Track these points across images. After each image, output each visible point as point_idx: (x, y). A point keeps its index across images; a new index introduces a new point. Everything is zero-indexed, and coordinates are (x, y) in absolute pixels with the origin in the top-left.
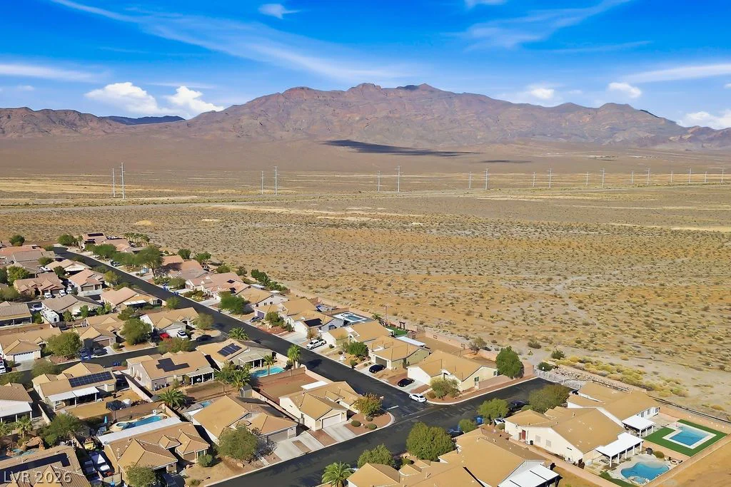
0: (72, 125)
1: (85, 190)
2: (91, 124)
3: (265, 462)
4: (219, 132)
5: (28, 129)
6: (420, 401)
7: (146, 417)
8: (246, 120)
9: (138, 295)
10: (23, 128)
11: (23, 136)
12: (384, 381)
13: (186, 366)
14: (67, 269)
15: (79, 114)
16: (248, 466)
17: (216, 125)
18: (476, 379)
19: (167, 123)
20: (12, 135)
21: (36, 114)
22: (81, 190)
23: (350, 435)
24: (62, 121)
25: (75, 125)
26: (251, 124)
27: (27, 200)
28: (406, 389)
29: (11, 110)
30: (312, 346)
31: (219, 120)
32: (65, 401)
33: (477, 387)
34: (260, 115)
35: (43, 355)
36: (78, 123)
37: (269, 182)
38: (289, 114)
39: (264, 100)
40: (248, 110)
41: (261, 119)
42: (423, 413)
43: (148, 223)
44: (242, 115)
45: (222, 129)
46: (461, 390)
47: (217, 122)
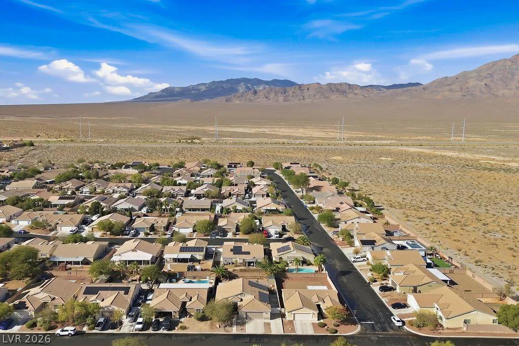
0: (344, 92)
1: (327, 135)
2: (356, 91)
3: (235, 330)
4: (448, 93)
5: (317, 96)
6: (396, 324)
7: (202, 280)
8: (472, 83)
9: (272, 204)
10: (315, 95)
11: (314, 101)
12: (384, 300)
13: (248, 253)
14: (256, 183)
15: (349, 85)
16: (222, 328)
17: (447, 88)
18: (465, 322)
19: (409, 88)
20: (308, 101)
21: (323, 87)
22: (323, 135)
23: (310, 332)
24: (338, 90)
25: (346, 92)
26: (477, 85)
27: (285, 140)
28: (396, 312)
29: (310, 85)
30: (354, 260)
31: (449, 83)
32: (173, 259)
33: (465, 329)
34: (486, 77)
35: (194, 231)
36: (348, 91)
37: (458, 132)
38: (513, 75)
39: (491, 65)
40: (476, 74)
41: (485, 81)
42: (391, 335)
43: (340, 158)
44: (470, 78)
45: (451, 90)
46: (445, 326)
47: (448, 85)
